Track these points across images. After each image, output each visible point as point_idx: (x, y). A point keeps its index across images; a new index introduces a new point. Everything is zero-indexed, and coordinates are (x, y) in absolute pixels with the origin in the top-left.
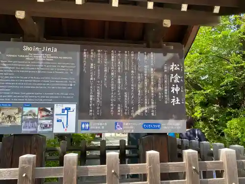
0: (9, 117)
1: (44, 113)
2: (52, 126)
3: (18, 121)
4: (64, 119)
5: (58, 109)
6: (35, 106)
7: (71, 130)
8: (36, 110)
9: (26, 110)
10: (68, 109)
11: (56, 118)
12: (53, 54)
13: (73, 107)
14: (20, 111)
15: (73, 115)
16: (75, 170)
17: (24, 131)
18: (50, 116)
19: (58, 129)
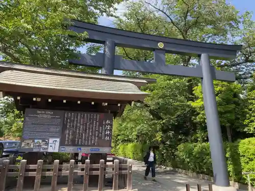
0: (28, 144)
1: (44, 143)
2: (47, 149)
3: (32, 146)
4: (53, 145)
5: (51, 141)
6: (40, 139)
7: (56, 151)
8: (40, 141)
9: (36, 141)
10: (56, 141)
11: (50, 145)
12: (51, 115)
13: (58, 140)
14: (34, 141)
15: (58, 144)
16: (58, 167)
17: (34, 150)
18: (47, 144)
19: (50, 150)
